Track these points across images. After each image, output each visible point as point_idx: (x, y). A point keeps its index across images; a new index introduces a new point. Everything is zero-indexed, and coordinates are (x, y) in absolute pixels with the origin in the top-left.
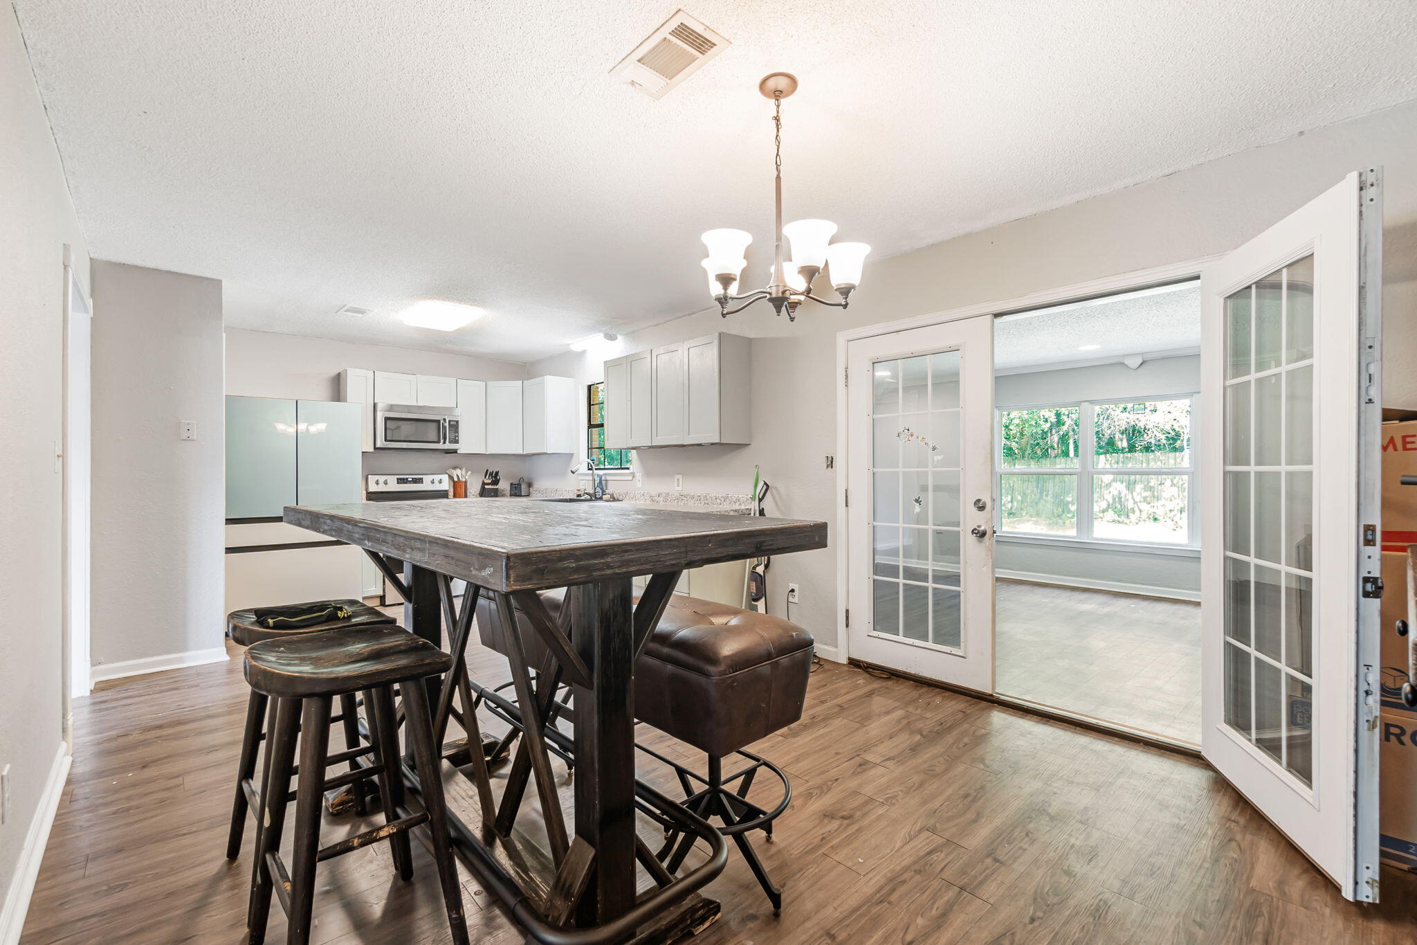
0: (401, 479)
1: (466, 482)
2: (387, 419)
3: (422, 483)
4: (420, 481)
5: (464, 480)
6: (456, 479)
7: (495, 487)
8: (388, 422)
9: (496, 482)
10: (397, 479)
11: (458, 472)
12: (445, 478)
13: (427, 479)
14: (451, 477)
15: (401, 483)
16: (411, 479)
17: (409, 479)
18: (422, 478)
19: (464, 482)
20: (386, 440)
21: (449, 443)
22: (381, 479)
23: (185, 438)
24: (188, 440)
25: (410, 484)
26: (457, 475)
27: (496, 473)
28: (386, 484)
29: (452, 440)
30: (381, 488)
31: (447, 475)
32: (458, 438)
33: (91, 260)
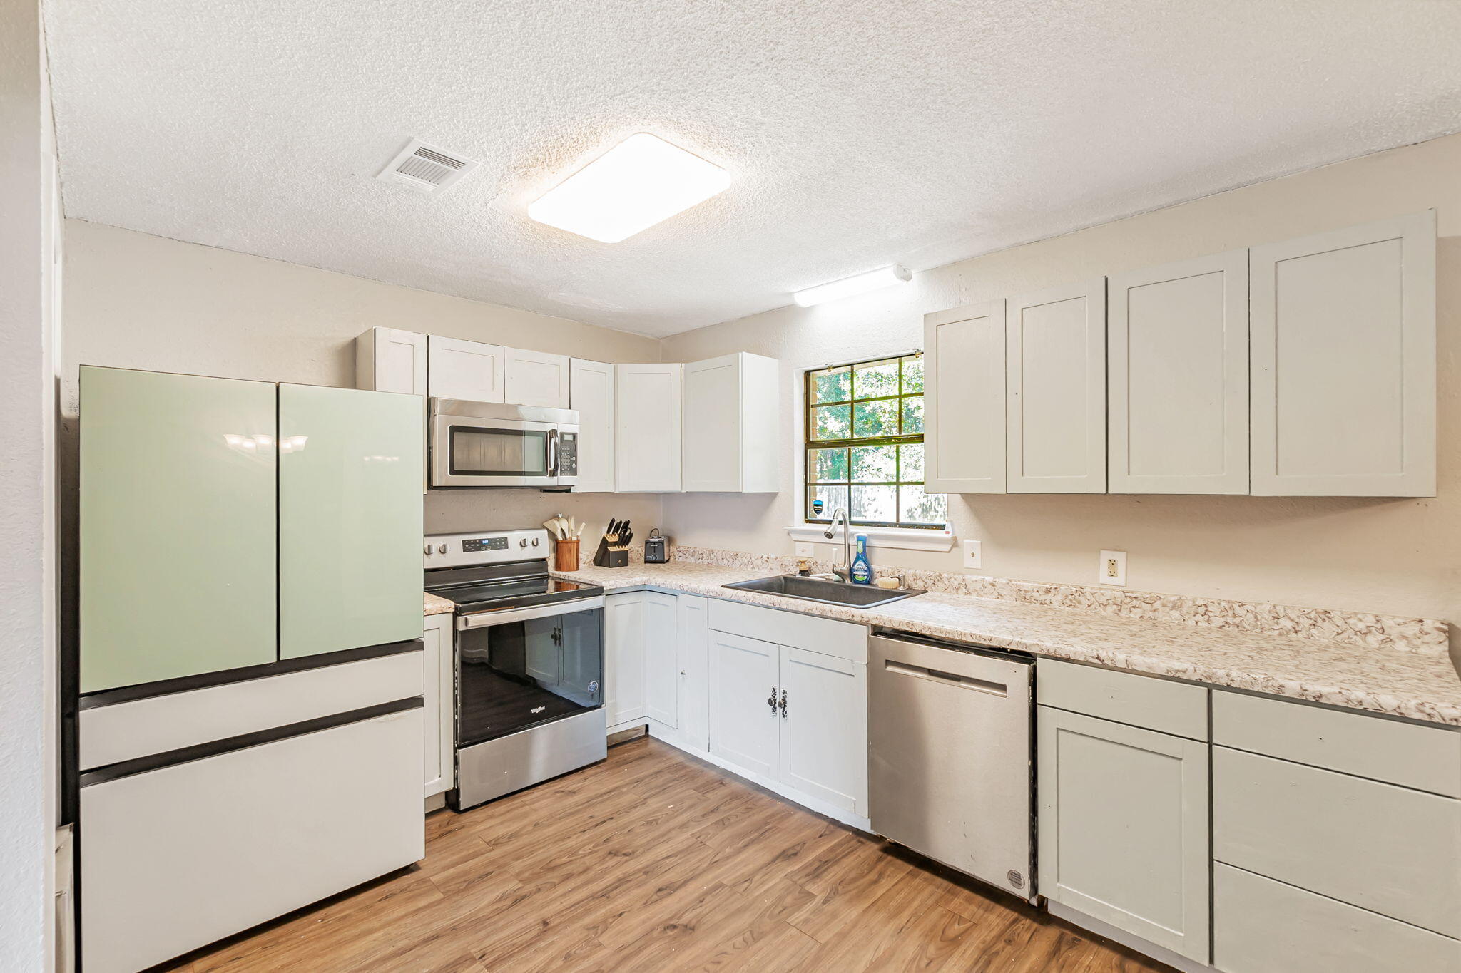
0: (470, 542)
1: (578, 542)
2: (454, 430)
3: (507, 547)
4: (503, 544)
5: (574, 539)
6: (560, 538)
7: (624, 549)
8: (456, 435)
9: (625, 540)
10: (465, 542)
11: (564, 524)
12: (543, 535)
13: (515, 540)
14: (552, 535)
15: (470, 551)
16: (487, 542)
17: (484, 542)
18: (507, 538)
19: (576, 542)
20: (452, 471)
21: (561, 474)
22: (436, 543)
25: (486, 550)
26: (562, 530)
27: (626, 525)
28: (444, 553)
29: (566, 468)
30: (438, 561)
31: (546, 531)
32: (576, 465)
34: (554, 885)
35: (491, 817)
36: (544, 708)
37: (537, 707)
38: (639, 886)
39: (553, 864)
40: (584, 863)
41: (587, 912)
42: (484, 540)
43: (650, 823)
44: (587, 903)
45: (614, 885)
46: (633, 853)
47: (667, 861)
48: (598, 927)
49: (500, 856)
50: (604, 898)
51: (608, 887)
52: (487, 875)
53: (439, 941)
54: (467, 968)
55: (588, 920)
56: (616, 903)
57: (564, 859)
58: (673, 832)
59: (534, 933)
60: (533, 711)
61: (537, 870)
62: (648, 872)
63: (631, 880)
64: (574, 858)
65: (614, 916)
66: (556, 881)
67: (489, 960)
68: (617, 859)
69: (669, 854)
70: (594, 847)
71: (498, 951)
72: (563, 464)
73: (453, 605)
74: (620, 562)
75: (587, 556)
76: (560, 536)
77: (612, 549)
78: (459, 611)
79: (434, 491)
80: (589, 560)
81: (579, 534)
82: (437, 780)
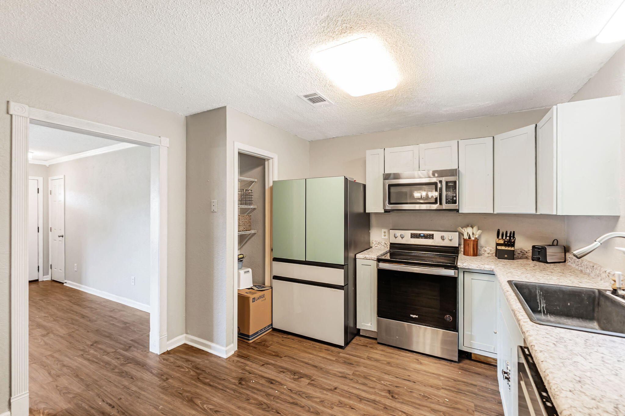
0: (414, 234)
3: (433, 239)
4: (431, 237)
7: (510, 249)
9: (512, 244)
10: (412, 234)
11: (469, 230)
12: (455, 236)
13: (437, 235)
14: (461, 234)
15: (414, 238)
16: (423, 235)
17: (421, 235)
18: (433, 234)
19: (473, 241)
20: (390, 203)
21: (446, 203)
22: (398, 233)
23: (213, 211)
24: (214, 212)
25: (422, 238)
26: (468, 233)
27: (510, 234)
28: (402, 238)
29: (449, 200)
30: (399, 241)
31: (458, 233)
32: (456, 198)
33: (186, 117)
34: (357, 382)
35: (383, 351)
36: (417, 317)
37: (414, 315)
38: (374, 409)
39: (368, 377)
40: (376, 385)
41: (349, 398)
42: (422, 234)
43: (424, 396)
44: (353, 396)
45: (369, 400)
46: (396, 399)
47: (400, 413)
48: (342, 404)
49: (362, 362)
50: (359, 400)
51: (367, 398)
52: (351, 364)
53: (315, 368)
54: (306, 379)
55: (343, 399)
56: (359, 405)
57: (374, 379)
58: (426, 408)
59: (329, 388)
60: (411, 315)
61: (362, 375)
62: (387, 409)
63: (377, 404)
64: (378, 382)
65: (350, 407)
66: (359, 382)
67: (313, 382)
68: (388, 395)
69: (406, 412)
70: (389, 384)
71: (316, 383)
72: (447, 198)
73: (376, 257)
74: (506, 256)
75: (491, 250)
76: (466, 237)
77: (499, 248)
78: (379, 260)
79: (386, 211)
80: (492, 253)
81: (477, 236)
82: (370, 325)
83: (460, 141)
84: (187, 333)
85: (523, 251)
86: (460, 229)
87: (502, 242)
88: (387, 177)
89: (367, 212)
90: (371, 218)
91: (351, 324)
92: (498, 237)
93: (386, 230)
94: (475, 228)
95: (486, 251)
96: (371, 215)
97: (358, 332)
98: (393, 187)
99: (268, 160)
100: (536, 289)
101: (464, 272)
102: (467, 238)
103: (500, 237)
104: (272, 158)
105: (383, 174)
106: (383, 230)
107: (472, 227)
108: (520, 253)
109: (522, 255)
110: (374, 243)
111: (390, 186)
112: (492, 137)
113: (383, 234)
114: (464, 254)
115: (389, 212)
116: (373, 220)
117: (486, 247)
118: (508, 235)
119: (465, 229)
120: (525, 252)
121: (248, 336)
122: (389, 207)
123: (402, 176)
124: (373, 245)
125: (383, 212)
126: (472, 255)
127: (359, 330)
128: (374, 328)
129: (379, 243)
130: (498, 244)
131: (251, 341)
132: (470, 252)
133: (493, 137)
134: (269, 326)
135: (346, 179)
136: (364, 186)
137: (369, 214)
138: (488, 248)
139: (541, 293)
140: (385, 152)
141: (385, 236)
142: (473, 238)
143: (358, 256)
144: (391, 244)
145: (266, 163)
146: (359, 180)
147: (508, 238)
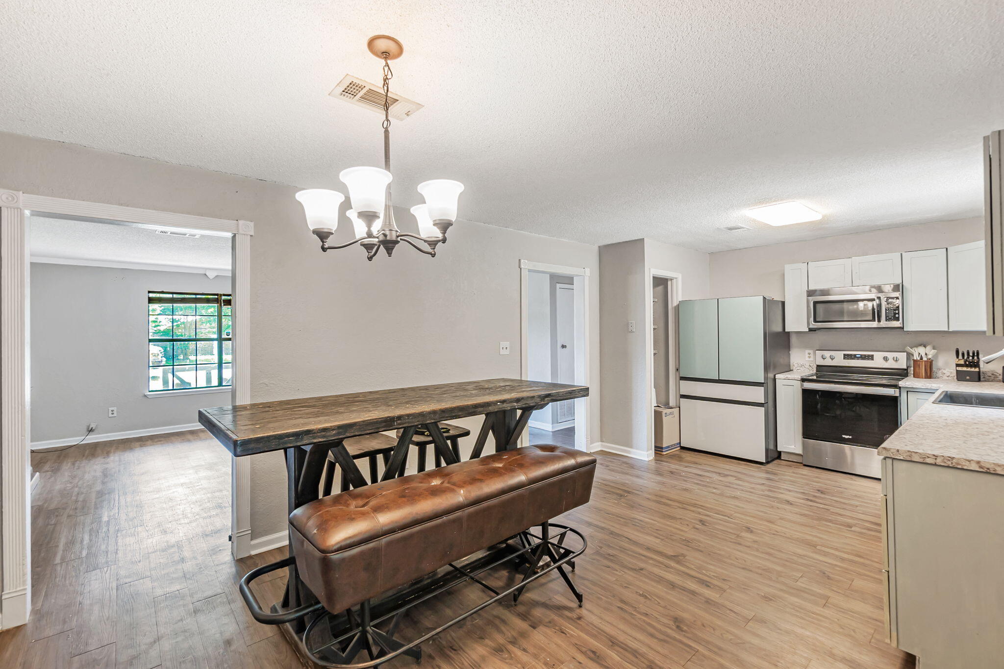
0: (848, 355)
3: (873, 360)
4: (871, 358)
10: (844, 355)
11: (921, 350)
12: (903, 356)
13: (878, 356)
14: (909, 355)
15: (848, 359)
16: (859, 356)
17: (857, 356)
18: (873, 355)
19: (925, 361)
20: (815, 321)
21: (886, 321)
22: (827, 354)
23: (630, 331)
24: (632, 332)
25: (858, 360)
26: (919, 354)
27: (974, 353)
28: (832, 359)
29: (890, 317)
30: (828, 362)
31: (906, 353)
32: (899, 315)
33: (599, 247)
36: (851, 437)
37: (847, 435)
42: (858, 354)
60: (843, 436)
72: (888, 315)
73: (800, 377)
74: (968, 378)
75: (951, 373)
76: (916, 357)
77: (960, 369)
78: (803, 380)
79: (811, 330)
80: (953, 375)
81: (930, 357)
82: (793, 447)
83: (904, 254)
84: (602, 441)
85: (995, 374)
86: (908, 349)
87: (962, 362)
88: (810, 293)
89: (786, 331)
90: (791, 339)
91: (772, 447)
92: (958, 357)
93: (811, 352)
94: (928, 348)
95: (944, 374)
96: (791, 335)
97: (779, 455)
98: (819, 304)
99: (671, 280)
100: (972, 398)
101: (907, 391)
102: (919, 359)
103: (960, 357)
104: (676, 278)
105: (807, 291)
106: (807, 351)
107: (925, 346)
108: (991, 375)
109: (994, 377)
110: (796, 365)
111: (815, 303)
112: (945, 249)
113: (807, 355)
114: (914, 377)
115: (815, 331)
116: (794, 340)
117: (945, 369)
118: (971, 354)
119: (916, 349)
120: (997, 375)
121: (662, 448)
122: (814, 325)
123: (831, 292)
124: (794, 368)
125: (808, 331)
126: (924, 377)
127: (780, 453)
128: (799, 451)
129: (802, 366)
130: (957, 365)
131: (665, 453)
132: (921, 374)
133: (947, 249)
134: (677, 444)
135: (764, 298)
136: (783, 303)
137: (789, 333)
138: (947, 370)
139: (977, 401)
140: (809, 267)
141: (809, 357)
142: (925, 359)
143: (777, 376)
144: (818, 366)
145: (669, 283)
146: (778, 298)
147: (971, 358)
